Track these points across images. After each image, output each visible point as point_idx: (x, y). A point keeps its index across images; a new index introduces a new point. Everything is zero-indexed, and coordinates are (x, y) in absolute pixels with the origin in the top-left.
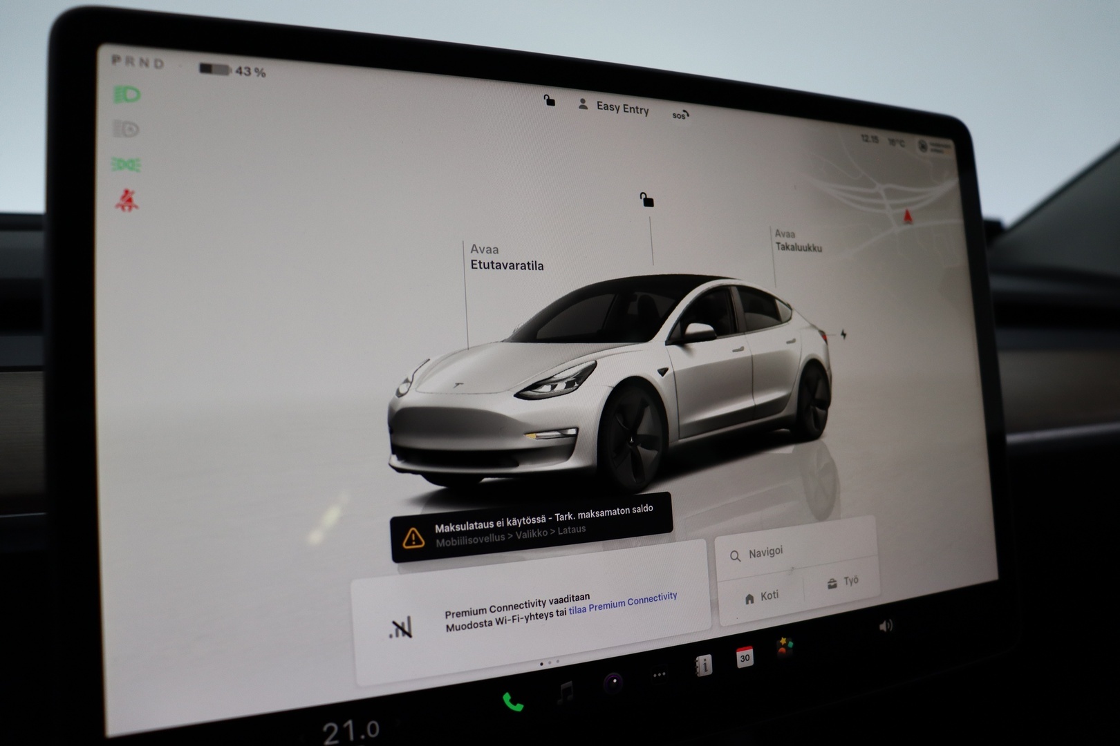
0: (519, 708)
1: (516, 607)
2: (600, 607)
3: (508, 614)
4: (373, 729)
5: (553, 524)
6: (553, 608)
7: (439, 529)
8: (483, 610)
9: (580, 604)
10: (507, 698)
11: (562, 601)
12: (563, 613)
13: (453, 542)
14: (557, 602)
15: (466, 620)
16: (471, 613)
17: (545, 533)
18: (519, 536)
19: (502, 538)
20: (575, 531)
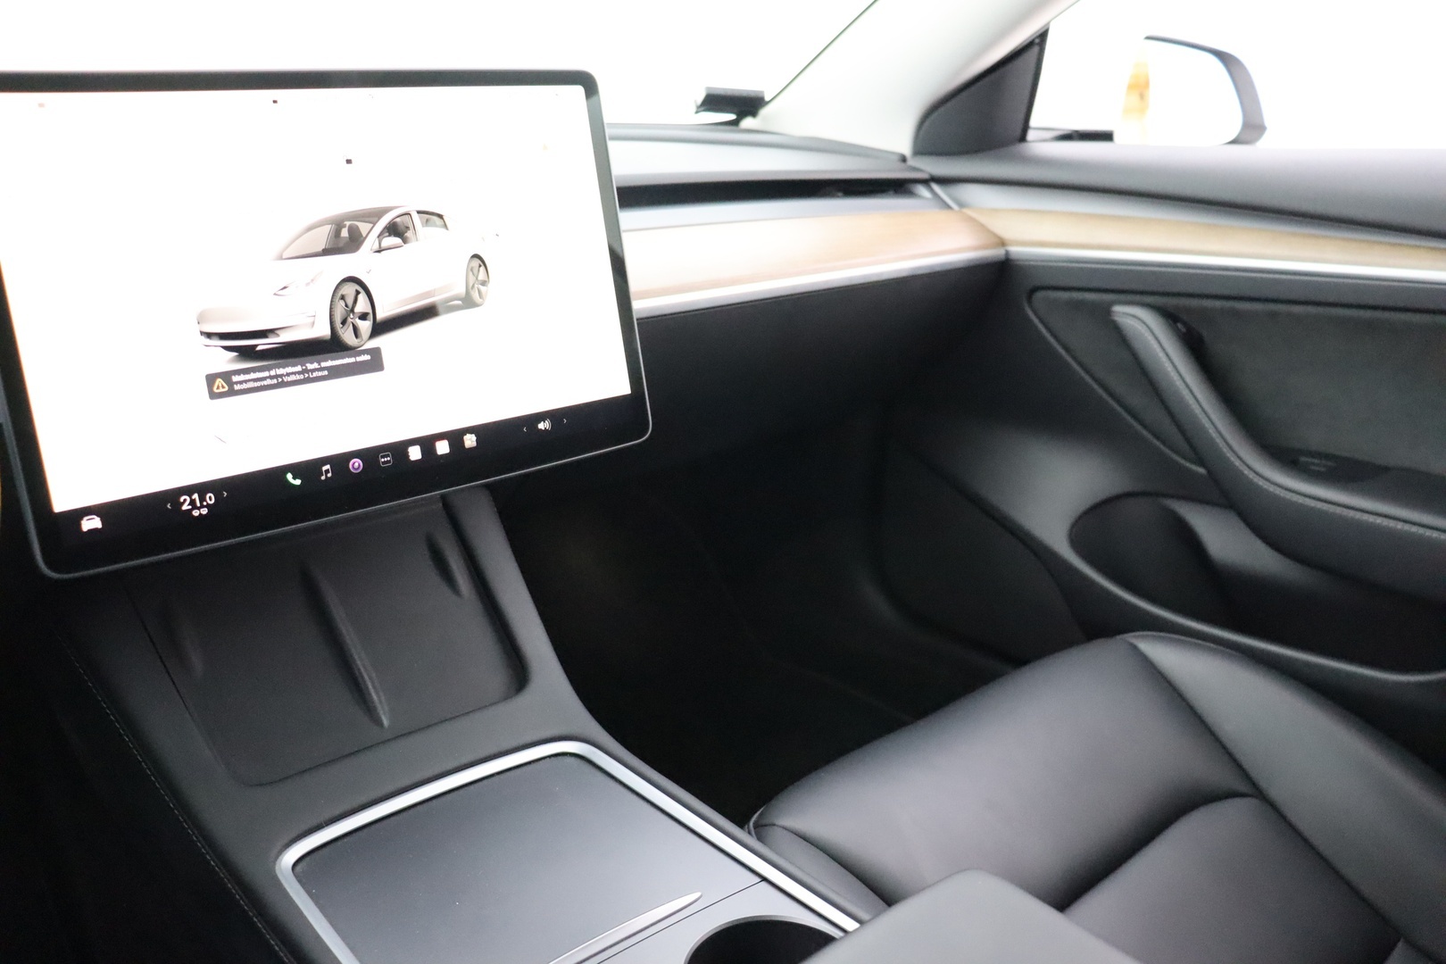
0: (298, 482)
4: (210, 498)
5: (305, 371)
10: (289, 476)
13: (245, 386)
17: (302, 377)
18: (285, 379)
19: (275, 381)
20: (320, 374)
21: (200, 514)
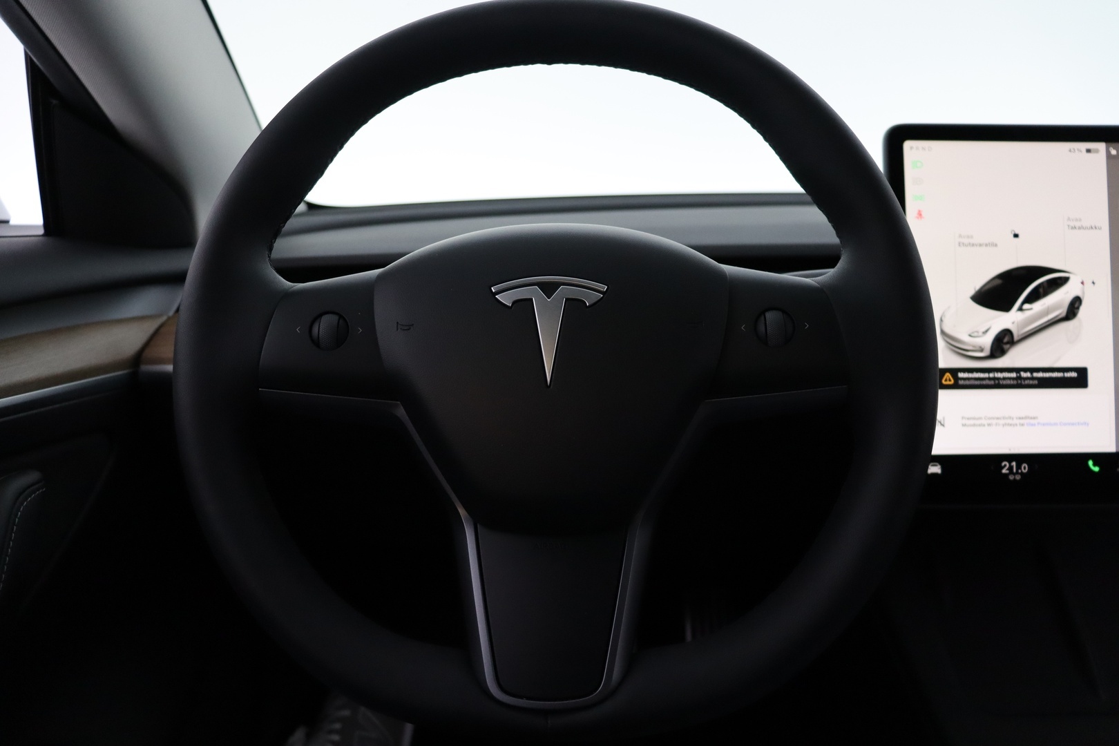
0: (1096, 469)
1: (998, 418)
2: (1044, 425)
3: (994, 422)
4: (1025, 468)
5: (1019, 378)
6: (1018, 422)
7: (961, 375)
8: (980, 418)
9: (1032, 421)
10: (1090, 463)
11: (1022, 418)
12: (1023, 425)
13: (967, 382)
14: (1020, 418)
15: (972, 422)
16: (974, 419)
17: (1015, 382)
18: (1001, 382)
19: (992, 382)
20: (1031, 382)
21: (1015, 478)
